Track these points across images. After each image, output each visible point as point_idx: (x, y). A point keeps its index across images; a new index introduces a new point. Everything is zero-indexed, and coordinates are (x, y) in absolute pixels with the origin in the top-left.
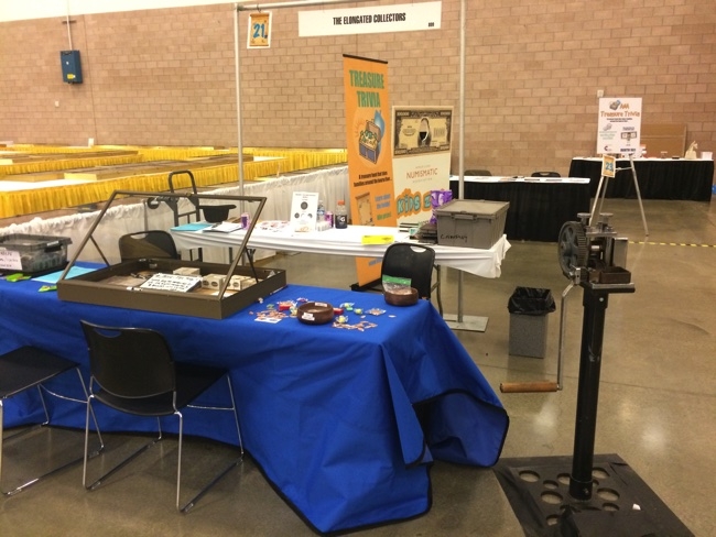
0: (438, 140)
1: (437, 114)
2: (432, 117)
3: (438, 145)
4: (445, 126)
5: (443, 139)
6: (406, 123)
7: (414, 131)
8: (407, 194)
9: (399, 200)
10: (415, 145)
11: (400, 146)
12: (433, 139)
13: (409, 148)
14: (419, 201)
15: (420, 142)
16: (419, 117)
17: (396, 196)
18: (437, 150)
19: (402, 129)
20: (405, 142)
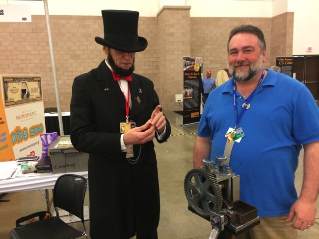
0: (34, 95)
1: (32, 79)
2: (29, 81)
3: (34, 97)
4: (38, 86)
5: (37, 94)
6: (11, 85)
7: (17, 90)
8: (18, 130)
9: (13, 134)
10: (20, 98)
11: (9, 100)
12: (31, 94)
13: (16, 100)
14: (27, 133)
15: (22, 97)
16: (20, 81)
17: (10, 132)
18: (34, 100)
19: (9, 89)
20: (13, 97)
